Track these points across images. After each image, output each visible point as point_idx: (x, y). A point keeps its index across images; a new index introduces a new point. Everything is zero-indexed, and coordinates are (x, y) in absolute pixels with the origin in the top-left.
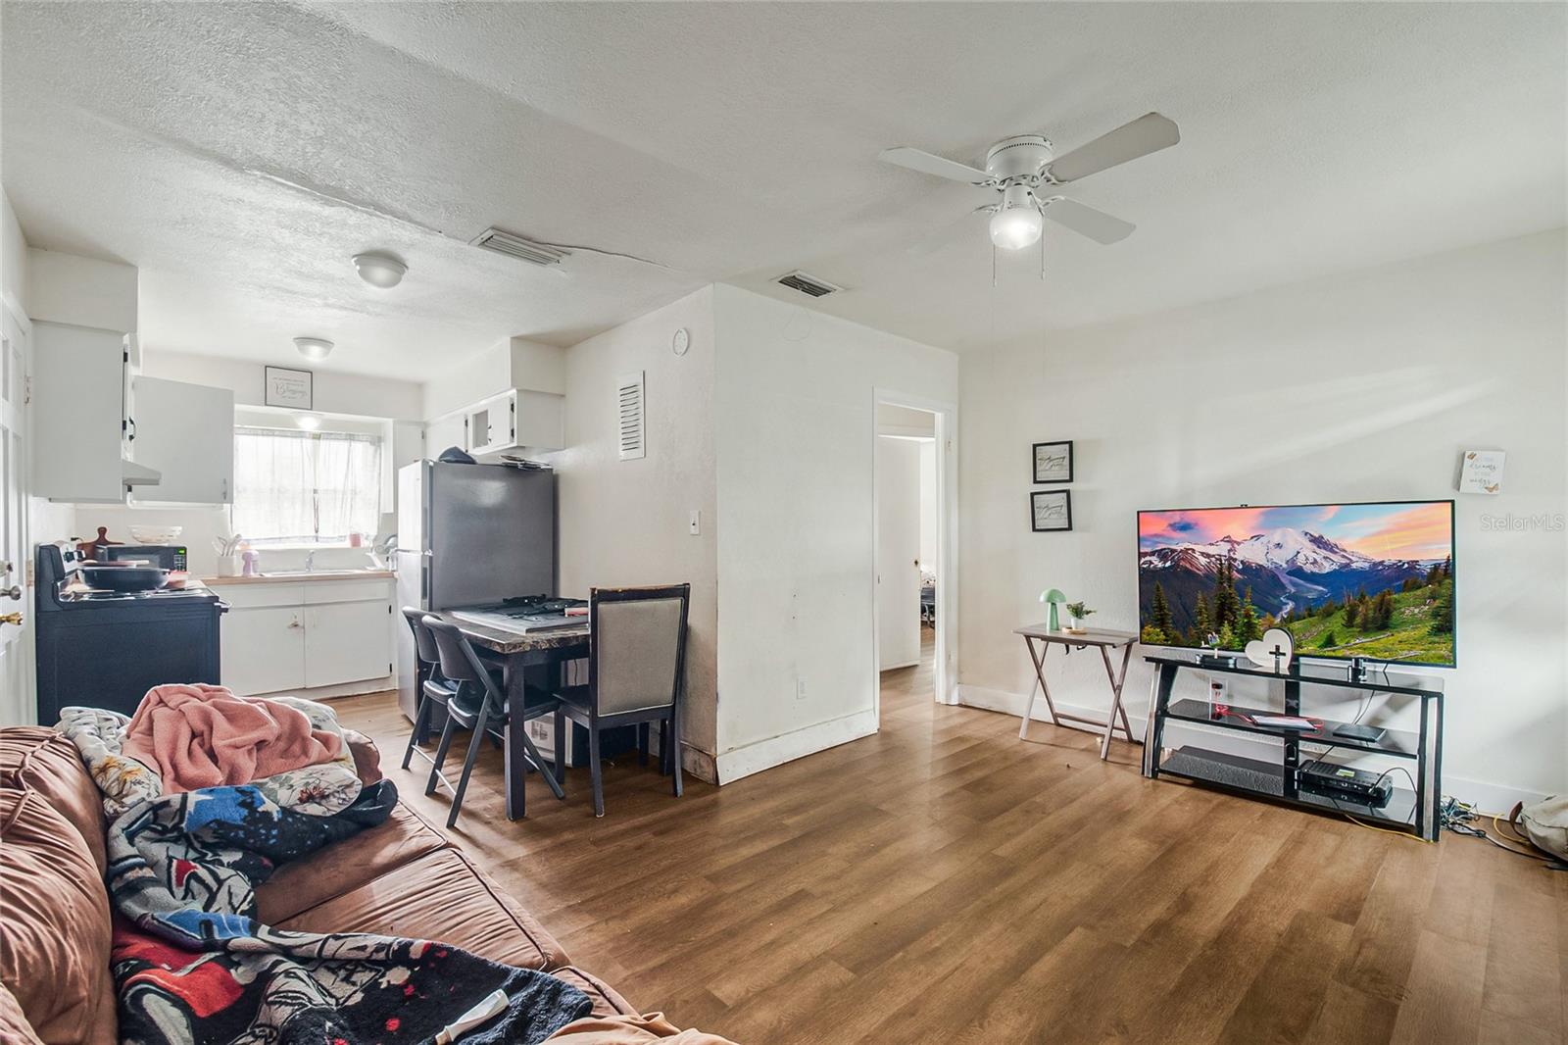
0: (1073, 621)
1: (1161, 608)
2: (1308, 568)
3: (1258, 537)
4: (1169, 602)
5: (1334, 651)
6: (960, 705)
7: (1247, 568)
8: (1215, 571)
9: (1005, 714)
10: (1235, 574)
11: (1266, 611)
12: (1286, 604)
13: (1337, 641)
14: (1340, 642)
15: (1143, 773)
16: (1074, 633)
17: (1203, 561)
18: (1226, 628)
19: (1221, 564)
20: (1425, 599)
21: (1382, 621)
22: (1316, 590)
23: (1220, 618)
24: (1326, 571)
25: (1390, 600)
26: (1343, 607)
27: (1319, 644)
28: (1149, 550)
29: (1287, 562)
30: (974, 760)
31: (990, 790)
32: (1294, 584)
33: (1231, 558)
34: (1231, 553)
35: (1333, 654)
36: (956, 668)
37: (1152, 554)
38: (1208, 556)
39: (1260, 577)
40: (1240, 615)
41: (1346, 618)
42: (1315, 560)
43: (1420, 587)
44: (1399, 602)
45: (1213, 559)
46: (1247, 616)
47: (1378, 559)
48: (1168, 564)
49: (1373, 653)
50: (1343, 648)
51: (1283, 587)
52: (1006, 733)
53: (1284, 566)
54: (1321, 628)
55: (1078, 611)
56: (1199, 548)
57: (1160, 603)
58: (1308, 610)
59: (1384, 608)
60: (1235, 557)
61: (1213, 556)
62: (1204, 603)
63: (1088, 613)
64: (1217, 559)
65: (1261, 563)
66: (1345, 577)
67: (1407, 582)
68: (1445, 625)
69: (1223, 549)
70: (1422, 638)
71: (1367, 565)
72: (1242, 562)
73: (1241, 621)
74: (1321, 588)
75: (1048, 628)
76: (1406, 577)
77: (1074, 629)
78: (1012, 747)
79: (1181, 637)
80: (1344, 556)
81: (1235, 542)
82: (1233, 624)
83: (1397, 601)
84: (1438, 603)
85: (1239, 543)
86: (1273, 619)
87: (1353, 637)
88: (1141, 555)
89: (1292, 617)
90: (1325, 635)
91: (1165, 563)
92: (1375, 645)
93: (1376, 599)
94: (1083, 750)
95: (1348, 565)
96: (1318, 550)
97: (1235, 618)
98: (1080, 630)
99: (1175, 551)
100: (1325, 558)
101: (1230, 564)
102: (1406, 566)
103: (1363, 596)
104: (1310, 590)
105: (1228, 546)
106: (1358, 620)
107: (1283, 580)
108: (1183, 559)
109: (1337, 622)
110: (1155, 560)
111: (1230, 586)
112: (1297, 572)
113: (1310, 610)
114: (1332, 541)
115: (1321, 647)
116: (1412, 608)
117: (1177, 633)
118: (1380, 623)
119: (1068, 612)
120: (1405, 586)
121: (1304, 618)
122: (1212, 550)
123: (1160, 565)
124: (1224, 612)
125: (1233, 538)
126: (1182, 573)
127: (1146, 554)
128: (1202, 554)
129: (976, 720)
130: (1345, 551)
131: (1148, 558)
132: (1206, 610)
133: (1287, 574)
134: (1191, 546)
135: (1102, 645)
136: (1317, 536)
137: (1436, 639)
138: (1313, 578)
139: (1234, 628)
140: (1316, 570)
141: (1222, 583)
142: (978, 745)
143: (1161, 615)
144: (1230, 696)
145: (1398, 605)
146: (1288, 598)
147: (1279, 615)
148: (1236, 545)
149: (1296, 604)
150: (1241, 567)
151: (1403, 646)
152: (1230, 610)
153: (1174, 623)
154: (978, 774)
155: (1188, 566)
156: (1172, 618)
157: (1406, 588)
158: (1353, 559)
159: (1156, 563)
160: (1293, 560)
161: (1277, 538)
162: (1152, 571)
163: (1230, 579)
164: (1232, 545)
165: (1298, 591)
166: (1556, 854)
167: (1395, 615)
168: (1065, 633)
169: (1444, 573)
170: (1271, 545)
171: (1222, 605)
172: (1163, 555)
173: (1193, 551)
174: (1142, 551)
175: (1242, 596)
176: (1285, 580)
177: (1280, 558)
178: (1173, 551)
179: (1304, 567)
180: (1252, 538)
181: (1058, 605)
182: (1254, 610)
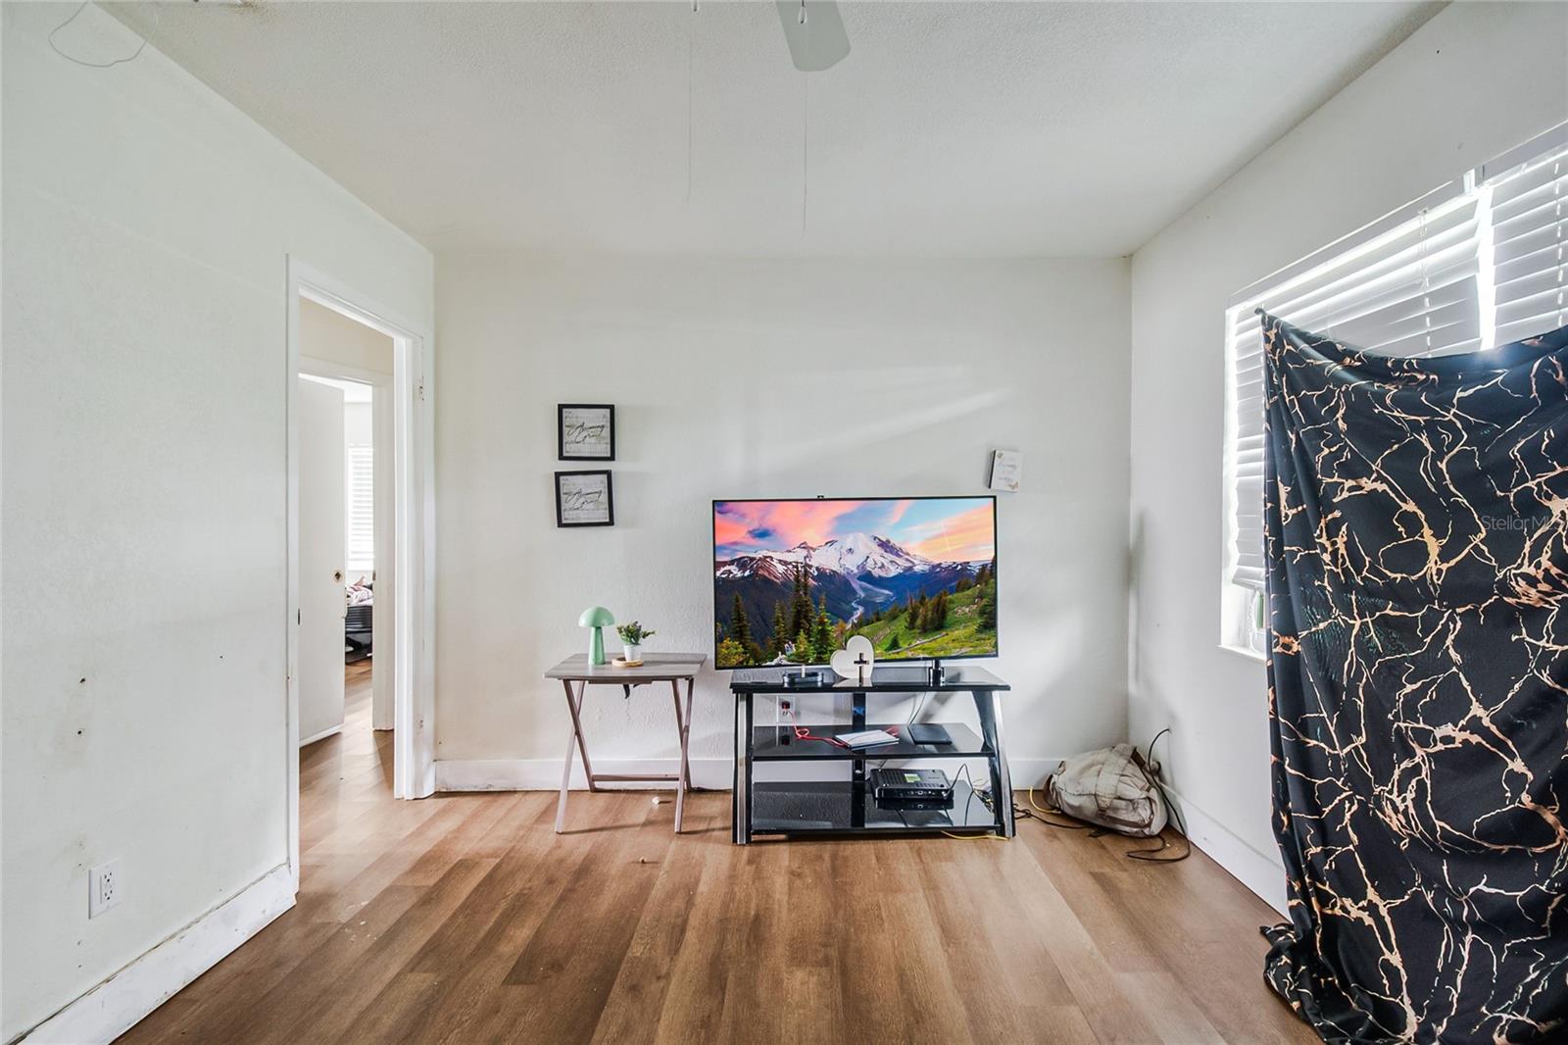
0: (627, 650)
1: (740, 619)
2: (877, 573)
3: (832, 543)
4: (748, 613)
5: (898, 653)
6: (438, 794)
7: (822, 575)
8: (792, 578)
9: (515, 792)
10: (811, 582)
11: (839, 617)
12: (858, 609)
13: (901, 643)
14: (903, 645)
15: (735, 841)
16: (630, 666)
17: (781, 568)
18: (802, 635)
19: (798, 571)
20: (975, 598)
21: (938, 623)
22: (883, 594)
23: (797, 627)
24: (892, 575)
25: (946, 601)
26: (906, 610)
27: (885, 647)
28: (727, 559)
29: (858, 568)
30: (503, 905)
31: (557, 966)
32: (864, 589)
33: (807, 565)
34: (807, 560)
35: (897, 657)
36: (432, 740)
37: (731, 563)
38: (785, 563)
39: (834, 584)
40: (815, 622)
41: (908, 620)
42: (883, 564)
43: (969, 588)
44: (953, 602)
45: (790, 567)
46: (822, 623)
47: (937, 562)
48: (747, 573)
49: (931, 653)
50: (907, 649)
51: (854, 592)
52: (530, 829)
53: (856, 571)
54: (887, 631)
55: (633, 634)
56: (776, 556)
57: (739, 615)
58: (874, 615)
59: (940, 609)
60: (810, 563)
61: (790, 563)
62: (782, 612)
63: (645, 635)
64: (794, 567)
65: (834, 569)
66: (907, 580)
67: (959, 584)
68: (989, 623)
69: (798, 556)
70: (970, 636)
71: (927, 567)
72: (817, 569)
73: (816, 628)
74: (887, 592)
75: (591, 661)
76: (956, 578)
77: (628, 660)
78: (550, 853)
79: (759, 649)
80: (907, 560)
81: (812, 548)
82: (808, 633)
83: (951, 602)
84: (985, 601)
85: (814, 550)
86: (844, 625)
87: (914, 638)
88: (717, 565)
89: (863, 622)
90: (891, 637)
91: (744, 572)
92: (933, 645)
93: (935, 600)
94: (644, 825)
95: (911, 568)
96: (885, 554)
97: (811, 626)
98: (638, 660)
99: (754, 559)
100: (892, 562)
101: (806, 571)
102: (959, 567)
103: (923, 598)
104: (878, 595)
105: (804, 553)
106: (919, 622)
107: (854, 585)
108: (761, 567)
109: (902, 623)
110: (733, 568)
111: (805, 594)
112: (867, 577)
113: (878, 613)
114: (898, 545)
115: (887, 650)
116: (963, 607)
117: (755, 645)
118: (937, 623)
119: (619, 638)
120: (958, 587)
121: (873, 622)
122: (790, 557)
123: (739, 575)
124: (800, 621)
125: (810, 545)
126: (760, 583)
127: (725, 564)
128: (780, 561)
129: (475, 816)
130: (908, 554)
131: (727, 568)
132: (783, 619)
133: (858, 579)
134: (770, 554)
135: (674, 679)
136: (884, 540)
137: (983, 636)
138: (880, 582)
139: (810, 636)
140: (883, 574)
141: (798, 591)
142: (498, 867)
143: (740, 627)
144: (797, 714)
145: (952, 606)
146: (858, 603)
147: (851, 621)
148: (811, 552)
149: (865, 608)
150: (816, 573)
151: (956, 644)
152: (806, 617)
153: (752, 635)
154: (521, 935)
155: (766, 574)
156: (750, 630)
157: (960, 588)
158: (916, 562)
159: (735, 572)
160: (862, 566)
161: (849, 543)
162: (731, 581)
163: (806, 586)
164: (809, 552)
165: (867, 596)
166: (1089, 819)
167: (950, 617)
168: (616, 668)
169: (989, 572)
170: (844, 551)
171: (799, 612)
172: (742, 563)
173: (772, 558)
174: (717, 560)
175: (817, 604)
176: (856, 585)
177: (851, 564)
178: (752, 559)
179: (873, 572)
180: (827, 543)
181: (604, 629)
182: (828, 617)
